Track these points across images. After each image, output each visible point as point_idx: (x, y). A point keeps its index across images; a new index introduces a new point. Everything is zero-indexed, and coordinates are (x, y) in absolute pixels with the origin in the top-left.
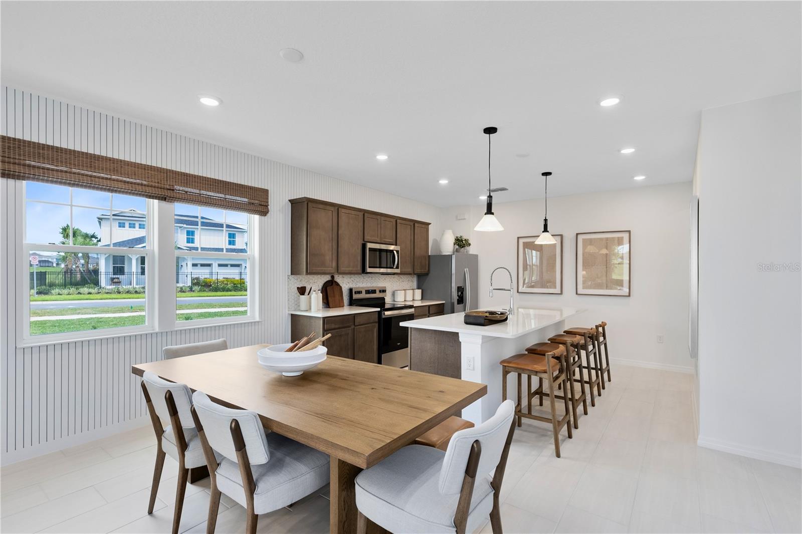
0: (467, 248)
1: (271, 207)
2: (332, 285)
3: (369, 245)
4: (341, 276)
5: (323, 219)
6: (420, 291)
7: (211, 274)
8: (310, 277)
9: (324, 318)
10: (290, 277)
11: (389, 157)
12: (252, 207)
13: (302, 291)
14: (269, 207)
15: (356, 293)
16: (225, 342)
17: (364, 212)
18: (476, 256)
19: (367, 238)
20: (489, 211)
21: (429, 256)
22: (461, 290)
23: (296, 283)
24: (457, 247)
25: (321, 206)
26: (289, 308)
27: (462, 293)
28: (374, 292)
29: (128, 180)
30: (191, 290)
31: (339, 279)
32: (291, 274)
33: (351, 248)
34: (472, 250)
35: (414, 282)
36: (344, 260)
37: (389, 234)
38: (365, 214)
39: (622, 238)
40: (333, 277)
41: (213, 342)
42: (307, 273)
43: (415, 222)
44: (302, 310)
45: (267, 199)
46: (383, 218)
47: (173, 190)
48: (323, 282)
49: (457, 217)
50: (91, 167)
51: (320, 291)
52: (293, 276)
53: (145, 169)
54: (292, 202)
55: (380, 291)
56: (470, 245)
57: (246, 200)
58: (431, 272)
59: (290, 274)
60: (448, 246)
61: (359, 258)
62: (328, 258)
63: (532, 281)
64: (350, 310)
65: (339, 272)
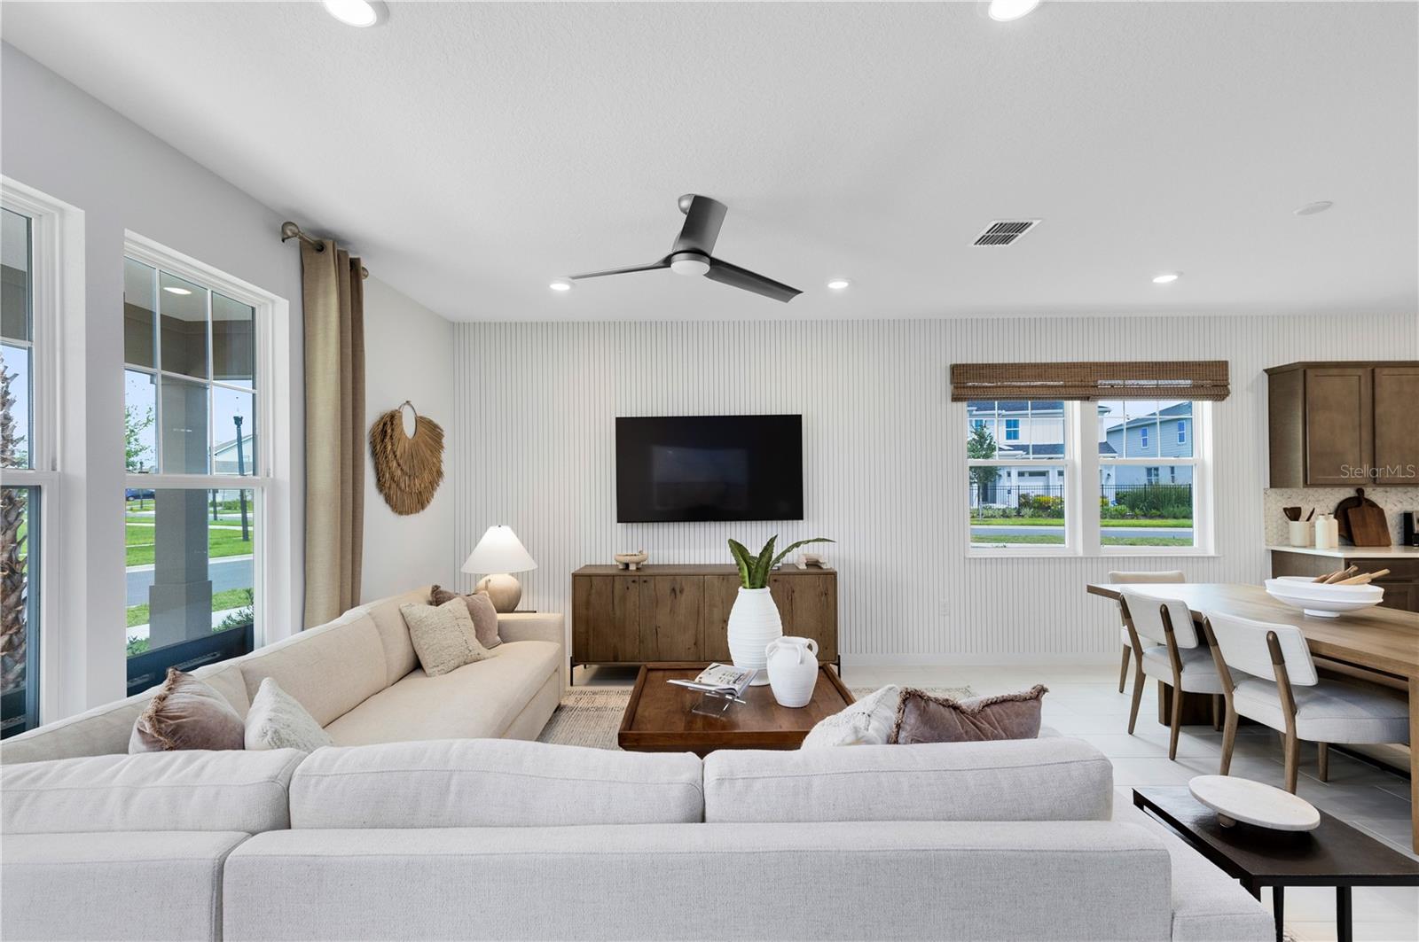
1: (1234, 385)
2: (1359, 504)
4: (1379, 489)
5: (1339, 391)
7: (1047, 488)
8: (1311, 491)
9: (1349, 561)
10: (1269, 492)
12: (1202, 391)
13: (1294, 514)
14: (1229, 386)
23: (1280, 501)
25: (1338, 372)
26: (1267, 541)
29: (1052, 383)
30: (1019, 514)
31: (1374, 495)
32: (1271, 487)
40: (1360, 491)
42: (1306, 484)
44: (1296, 544)
45: (1227, 375)
47: (1097, 386)
48: (1338, 501)
51: (1332, 516)
52: (1273, 489)
53: (1068, 368)
54: (1271, 373)
57: (1189, 382)
59: (1268, 486)
62: (1350, 456)
64: (1406, 551)
65: (1375, 482)
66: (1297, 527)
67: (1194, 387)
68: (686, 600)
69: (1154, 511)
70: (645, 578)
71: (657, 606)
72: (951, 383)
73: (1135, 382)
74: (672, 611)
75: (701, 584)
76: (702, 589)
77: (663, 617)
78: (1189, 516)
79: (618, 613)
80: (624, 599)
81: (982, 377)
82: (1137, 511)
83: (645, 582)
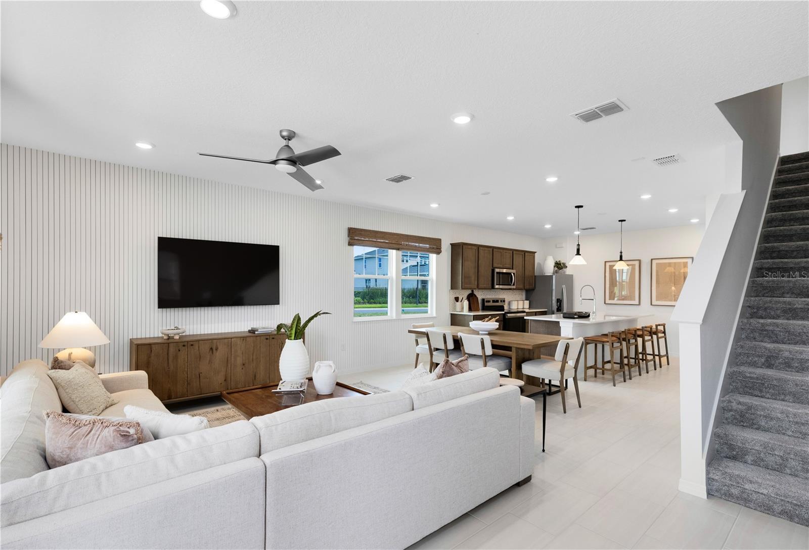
0: (564, 269)
1: (442, 249)
2: (472, 296)
3: (497, 270)
4: (480, 291)
5: (470, 254)
6: (528, 302)
8: (462, 291)
9: (474, 316)
10: (450, 292)
11: (515, 217)
12: (433, 250)
13: (457, 299)
15: (487, 302)
16: (433, 324)
17: (493, 248)
18: (571, 276)
19: (495, 265)
20: (578, 253)
21: (535, 276)
22: (559, 301)
23: (454, 295)
24: (556, 269)
25: (470, 247)
26: (449, 310)
27: (560, 304)
28: (497, 301)
31: (477, 293)
33: (485, 272)
34: (568, 271)
35: (523, 295)
36: (481, 280)
37: (508, 261)
38: (493, 249)
39: (687, 262)
40: (473, 291)
41: (429, 323)
42: (459, 289)
43: (525, 252)
44: (458, 311)
45: (441, 244)
46: (504, 251)
48: (468, 295)
49: (556, 246)
50: (375, 237)
51: (467, 300)
52: (452, 290)
54: (452, 246)
55: (501, 301)
56: (566, 267)
57: (428, 246)
58: (537, 288)
59: (450, 289)
60: (549, 268)
61: (490, 279)
62: (473, 278)
63: (622, 295)
64: (483, 312)
65: (478, 288)
66: (458, 304)
67: (430, 248)
68: (220, 354)
69: (372, 300)
70: (192, 343)
71: (200, 361)
72: (348, 236)
73: (414, 244)
74: (210, 362)
75: (230, 344)
76: (230, 347)
77: (204, 367)
78: (386, 303)
79: (172, 367)
80: (176, 357)
81: (361, 235)
82: (365, 300)
83: (192, 345)
